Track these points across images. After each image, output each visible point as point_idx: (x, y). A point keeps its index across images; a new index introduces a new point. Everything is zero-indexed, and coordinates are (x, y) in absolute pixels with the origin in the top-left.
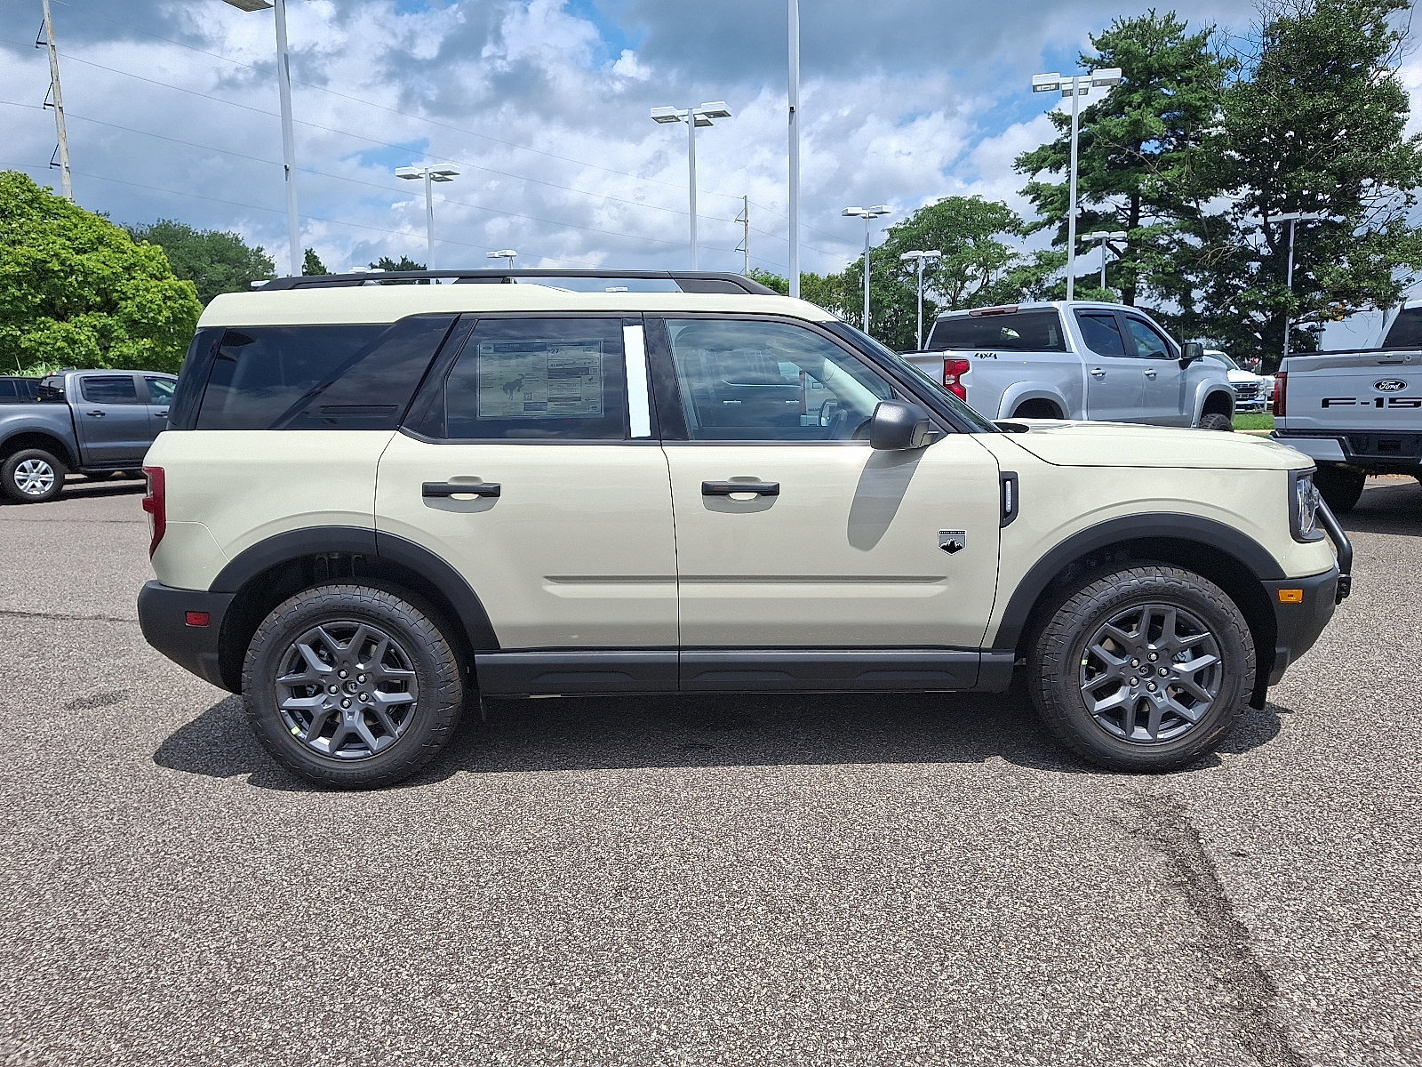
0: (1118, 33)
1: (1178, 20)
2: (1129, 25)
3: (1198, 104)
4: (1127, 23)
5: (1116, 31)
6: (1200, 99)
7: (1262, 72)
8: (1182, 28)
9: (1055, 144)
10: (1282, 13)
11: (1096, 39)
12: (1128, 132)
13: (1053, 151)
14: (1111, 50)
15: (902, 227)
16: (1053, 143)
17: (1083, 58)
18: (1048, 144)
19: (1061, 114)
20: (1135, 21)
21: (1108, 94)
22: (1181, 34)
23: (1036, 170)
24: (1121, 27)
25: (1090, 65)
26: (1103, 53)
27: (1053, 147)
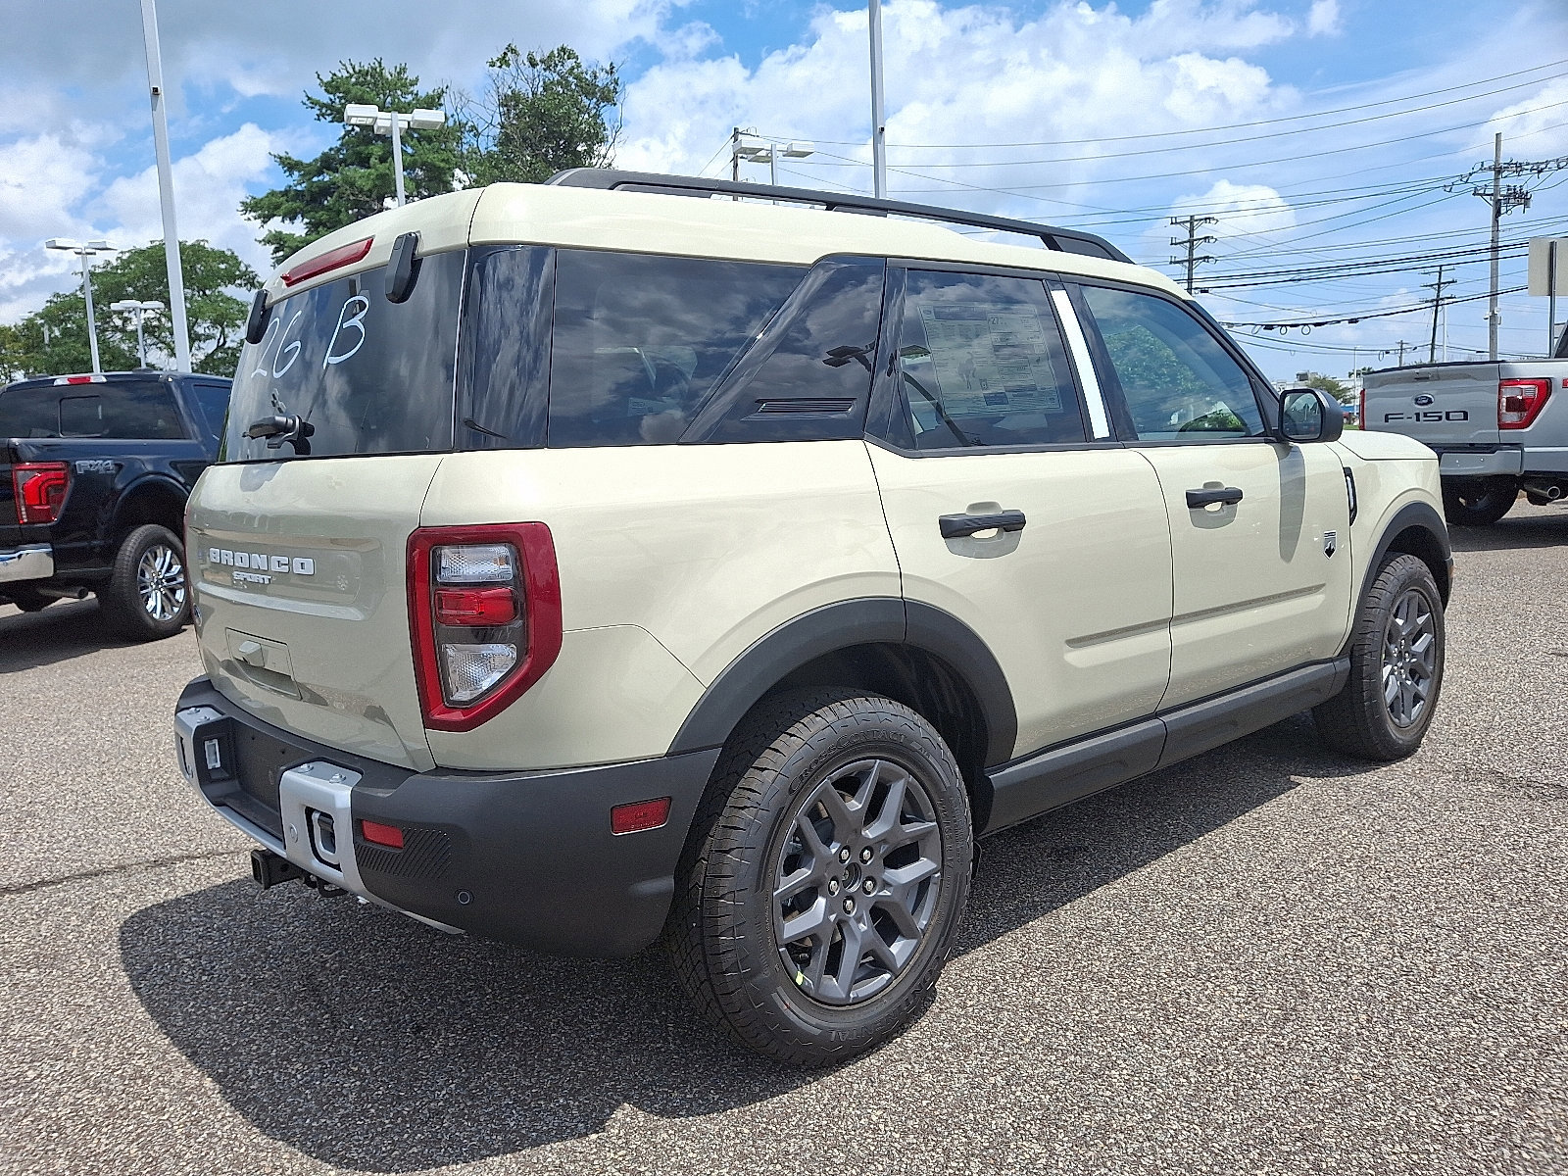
0: (347, 77)
1: (410, 75)
2: (360, 71)
3: (442, 165)
4: (357, 69)
5: (346, 75)
6: (443, 160)
7: (505, 140)
8: (414, 83)
9: (286, 191)
10: (514, 87)
11: (325, 81)
12: (375, 186)
13: (285, 198)
14: (341, 95)
15: (100, 271)
16: (283, 189)
17: (309, 98)
18: (278, 190)
19: (290, 159)
20: (366, 68)
21: (340, 142)
22: (415, 89)
23: (266, 219)
24: (351, 71)
25: (318, 107)
26: (332, 96)
27: (285, 193)
